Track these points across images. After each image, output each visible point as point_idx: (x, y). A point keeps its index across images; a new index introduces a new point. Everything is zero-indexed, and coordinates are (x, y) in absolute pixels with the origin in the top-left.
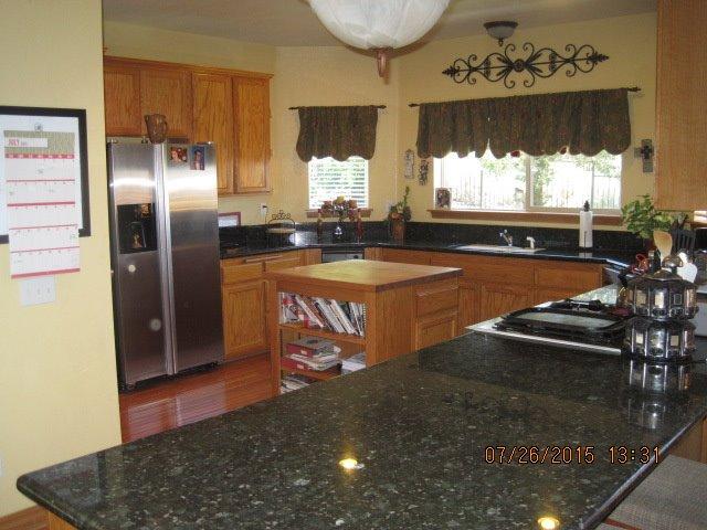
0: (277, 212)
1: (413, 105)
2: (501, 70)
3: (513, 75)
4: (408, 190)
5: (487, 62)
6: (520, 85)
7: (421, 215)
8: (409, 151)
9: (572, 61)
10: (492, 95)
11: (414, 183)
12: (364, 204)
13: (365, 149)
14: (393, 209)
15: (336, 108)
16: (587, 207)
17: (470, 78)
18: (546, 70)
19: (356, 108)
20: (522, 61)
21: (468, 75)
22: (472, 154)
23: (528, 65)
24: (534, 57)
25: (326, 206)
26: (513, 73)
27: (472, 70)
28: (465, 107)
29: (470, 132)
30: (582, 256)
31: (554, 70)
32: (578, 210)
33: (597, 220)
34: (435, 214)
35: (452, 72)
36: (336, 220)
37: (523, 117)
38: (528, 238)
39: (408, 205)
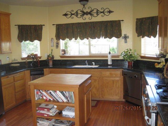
0: (13, 59)
1: (53, 25)
2: (81, 14)
3: (85, 16)
4: (52, 50)
5: (77, 12)
6: (87, 19)
7: (57, 58)
8: (52, 38)
9: (103, 12)
10: (80, 22)
11: (54, 48)
12: (39, 55)
13: (39, 38)
14: (48, 56)
15: (30, 25)
16: (110, 53)
17: (72, 17)
18: (95, 15)
19: (36, 25)
20: (88, 12)
21: (71, 16)
22: (74, 39)
23: (90, 13)
24: (91, 11)
25: (28, 56)
26: (85, 15)
27: (72, 14)
28: (71, 25)
29: (73, 32)
30: (109, 67)
31: (98, 14)
32: (107, 54)
33: (112, 57)
34: (61, 57)
35: (66, 15)
36: (32, 60)
37: (90, 28)
38: (93, 63)
39: (53, 55)
